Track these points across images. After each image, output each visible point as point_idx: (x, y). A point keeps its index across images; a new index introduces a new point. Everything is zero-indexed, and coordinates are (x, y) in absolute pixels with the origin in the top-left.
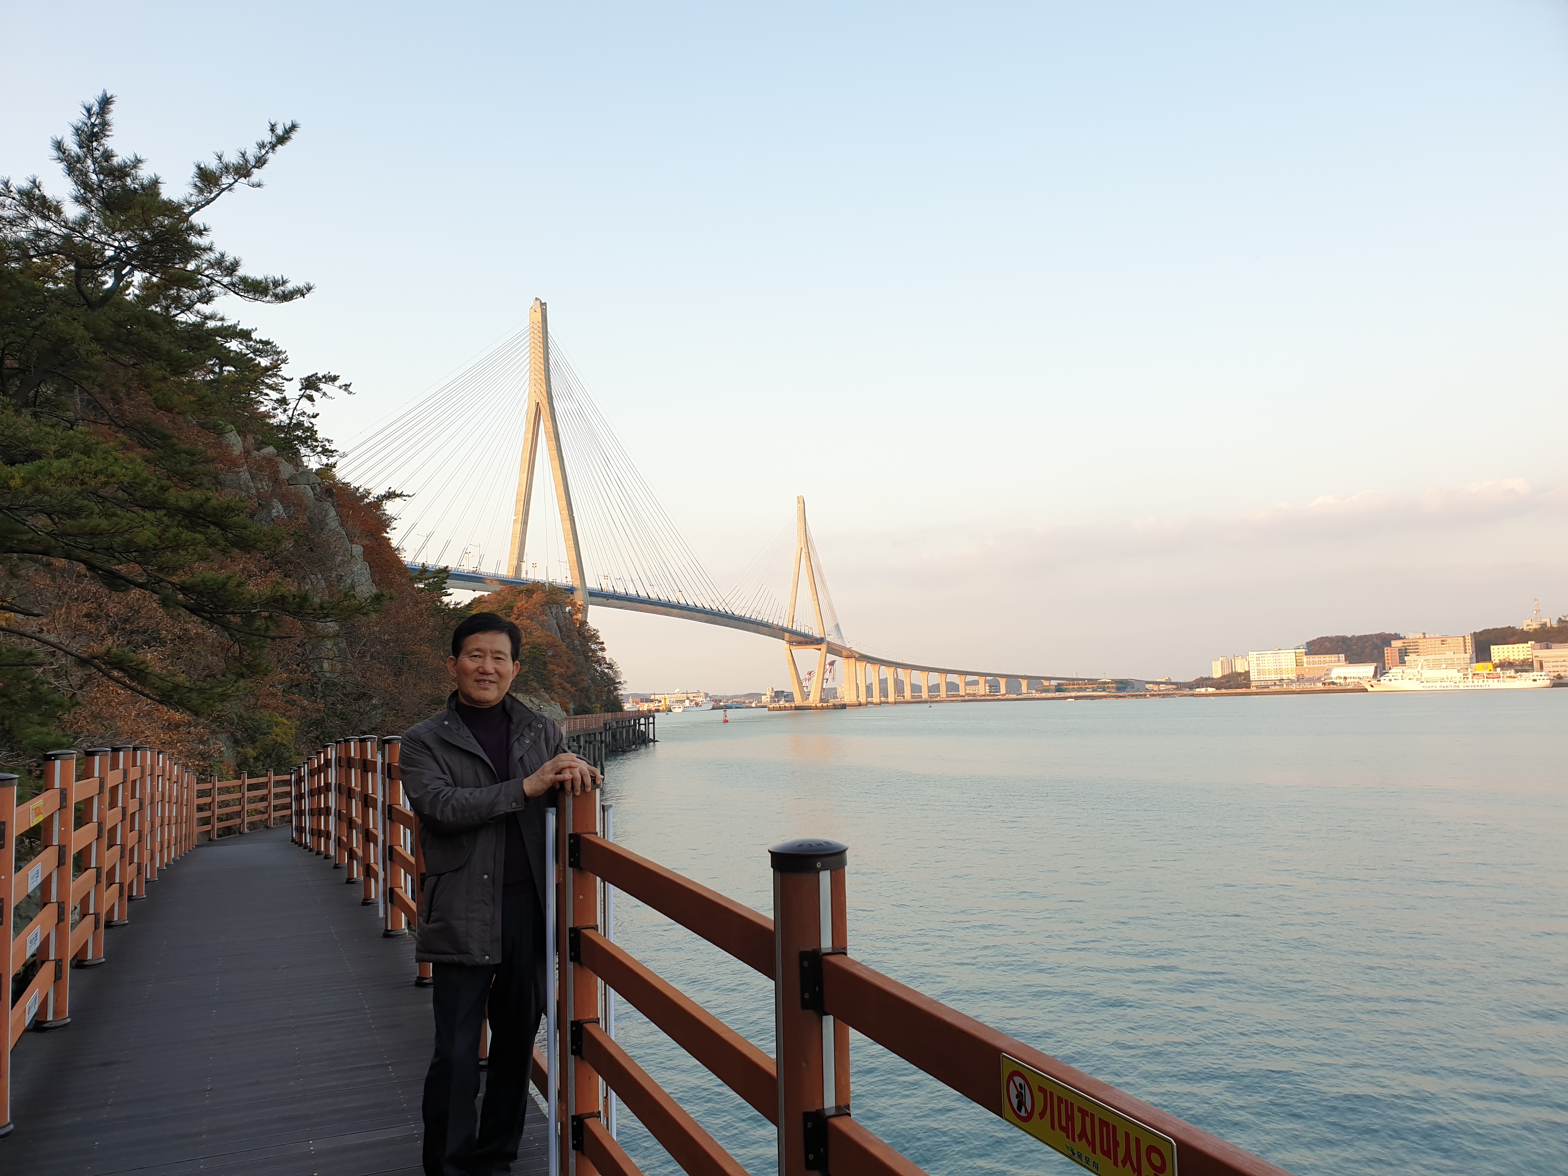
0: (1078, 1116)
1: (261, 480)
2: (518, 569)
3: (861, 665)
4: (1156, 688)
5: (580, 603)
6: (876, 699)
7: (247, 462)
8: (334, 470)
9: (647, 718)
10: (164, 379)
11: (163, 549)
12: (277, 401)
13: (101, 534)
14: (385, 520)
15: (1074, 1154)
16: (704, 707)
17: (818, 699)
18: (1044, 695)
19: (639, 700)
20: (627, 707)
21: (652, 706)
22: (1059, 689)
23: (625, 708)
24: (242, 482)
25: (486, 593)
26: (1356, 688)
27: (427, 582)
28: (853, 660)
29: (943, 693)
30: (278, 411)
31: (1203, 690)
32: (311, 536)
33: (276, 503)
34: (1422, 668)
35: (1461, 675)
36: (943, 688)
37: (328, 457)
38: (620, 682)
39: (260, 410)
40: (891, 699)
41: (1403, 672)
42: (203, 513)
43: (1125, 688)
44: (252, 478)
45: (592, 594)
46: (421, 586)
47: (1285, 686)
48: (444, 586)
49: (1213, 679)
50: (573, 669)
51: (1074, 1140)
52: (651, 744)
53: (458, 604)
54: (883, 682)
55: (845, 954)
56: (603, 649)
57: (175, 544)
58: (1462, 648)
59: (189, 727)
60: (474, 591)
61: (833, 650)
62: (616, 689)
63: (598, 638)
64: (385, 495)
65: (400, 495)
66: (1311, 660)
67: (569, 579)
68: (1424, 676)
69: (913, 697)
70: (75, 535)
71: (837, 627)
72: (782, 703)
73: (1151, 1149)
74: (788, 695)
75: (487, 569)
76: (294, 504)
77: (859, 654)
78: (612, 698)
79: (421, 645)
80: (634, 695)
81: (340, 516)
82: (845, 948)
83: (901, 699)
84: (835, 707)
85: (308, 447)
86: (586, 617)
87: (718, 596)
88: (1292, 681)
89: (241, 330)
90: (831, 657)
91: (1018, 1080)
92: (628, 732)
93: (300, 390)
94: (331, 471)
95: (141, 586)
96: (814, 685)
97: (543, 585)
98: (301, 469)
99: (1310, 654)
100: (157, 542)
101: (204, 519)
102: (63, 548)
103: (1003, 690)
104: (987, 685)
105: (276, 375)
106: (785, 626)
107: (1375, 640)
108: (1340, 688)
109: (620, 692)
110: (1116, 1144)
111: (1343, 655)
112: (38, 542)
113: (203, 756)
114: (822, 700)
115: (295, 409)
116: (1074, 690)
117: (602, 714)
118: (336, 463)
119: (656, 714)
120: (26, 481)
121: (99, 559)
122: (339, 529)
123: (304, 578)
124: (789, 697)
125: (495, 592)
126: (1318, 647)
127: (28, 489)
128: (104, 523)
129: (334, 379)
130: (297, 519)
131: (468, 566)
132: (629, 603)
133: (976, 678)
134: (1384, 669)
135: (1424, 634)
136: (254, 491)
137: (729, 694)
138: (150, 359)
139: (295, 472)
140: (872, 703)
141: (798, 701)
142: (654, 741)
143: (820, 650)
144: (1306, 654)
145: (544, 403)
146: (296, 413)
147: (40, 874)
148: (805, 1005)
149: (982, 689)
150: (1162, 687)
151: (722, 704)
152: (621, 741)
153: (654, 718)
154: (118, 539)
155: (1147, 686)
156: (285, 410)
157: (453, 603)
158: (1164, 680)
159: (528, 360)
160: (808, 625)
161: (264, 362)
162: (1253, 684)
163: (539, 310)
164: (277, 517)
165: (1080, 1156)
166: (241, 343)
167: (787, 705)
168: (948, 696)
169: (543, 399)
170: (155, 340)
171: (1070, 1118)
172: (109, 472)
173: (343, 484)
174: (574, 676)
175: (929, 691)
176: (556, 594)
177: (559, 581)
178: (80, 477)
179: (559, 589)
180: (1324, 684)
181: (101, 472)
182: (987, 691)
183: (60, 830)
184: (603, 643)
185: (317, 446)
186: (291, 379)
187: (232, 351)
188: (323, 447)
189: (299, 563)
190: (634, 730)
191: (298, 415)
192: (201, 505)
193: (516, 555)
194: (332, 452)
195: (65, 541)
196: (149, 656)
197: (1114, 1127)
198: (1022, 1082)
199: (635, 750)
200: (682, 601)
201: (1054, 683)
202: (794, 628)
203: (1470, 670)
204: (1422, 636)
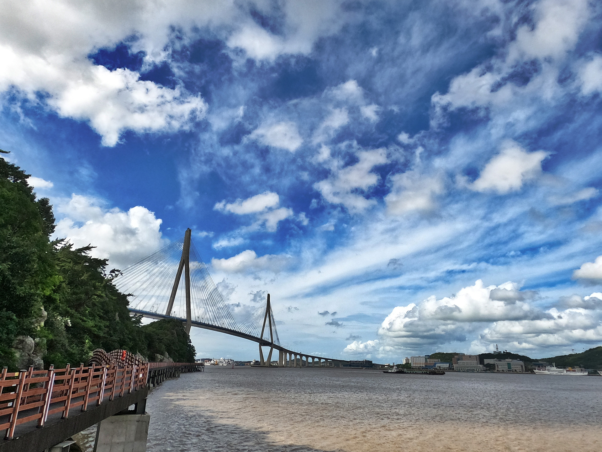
2: (169, 313)
6: (290, 365)
17: (269, 364)
45: (192, 322)
58: (475, 359)
61: (275, 347)
66: (430, 360)
67: (185, 317)
71: (278, 339)
75: (160, 312)
77: (284, 349)
99: (430, 358)
117: (187, 363)
131: (153, 311)
141: (262, 364)
143: (271, 347)
163: (189, 232)
169: (186, 258)
177: (182, 317)
193: (169, 308)
202: (262, 339)
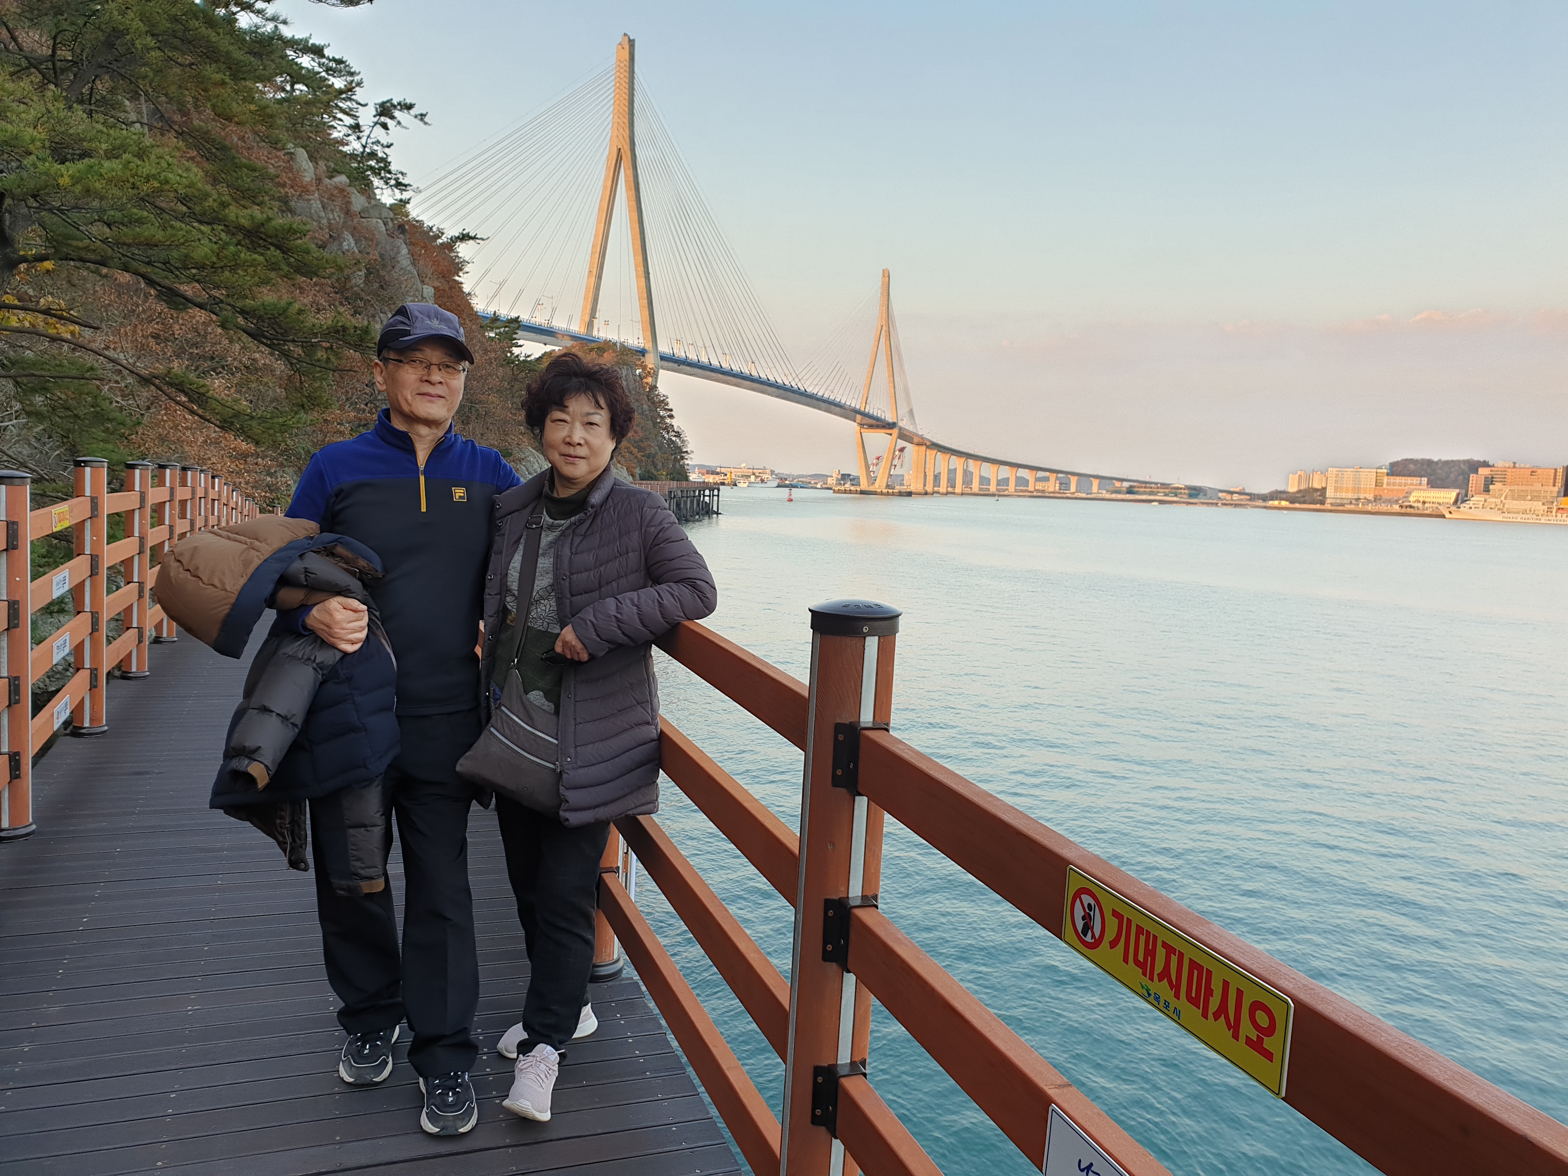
0: (1161, 953)
1: (332, 211)
2: (590, 325)
3: (931, 453)
4: (1228, 497)
5: (650, 366)
6: (943, 489)
7: (318, 189)
8: (408, 206)
9: (712, 490)
10: (223, 83)
11: (221, 268)
12: (351, 127)
13: (156, 246)
14: (458, 264)
15: (1149, 995)
16: (769, 484)
17: (884, 485)
18: (1114, 496)
19: (705, 471)
20: (693, 477)
21: (718, 479)
22: (1130, 491)
23: (691, 478)
24: (313, 211)
25: (557, 348)
26: (1434, 513)
27: (498, 331)
28: (924, 448)
29: (1012, 487)
30: (351, 138)
31: (1276, 503)
32: (382, 273)
33: (347, 235)
34: (1506, 498)
35: (1545, 508)
36: (1012, 483)
37: (402, 191)
38: (687, 452)
39: (332, 136)
40: (958, 490)
41: (1485, 501)
42: (265, 234)
43: (1198, 495)
44: (323, 207)
45: (663, 358)
46: (492, 335)
47: (1360, 505)
48: (514, 336)
49: (1288, 493)
50: (641, 435)
51: (1151, 979)
52: (715, 516)
53: (529, 356)
54: (952, 472)
55: (887, 730)
56: (671, 417)
57: (234, 263)
58: (1552, 481)
59: (257, 458)
60: (545, 344)
61: (904, 435)
62: (682, 458)
63: (667, 404)
64: (458, 237)
65: (474, 238)
66: (1392, 481)
67: (641, 340)
68: (1506, 506)
69: (980, 489)
70: (129, 245)
71: (911, 412)
72: (848, 486)
73: (1257, 1006)
74: (854, 479)
75: (559, 323)
76: (365, 238)
77: (930, 441)
78: (678, 466)
79: (489, 395)
80: (700, 467)
81: (412, 255)
82: (888, 724)
83: (968, 490)
84: (901, 494)
85: (382, 178)
86: (656, 382)
87: (792, 371)
88: (1369, 501)
89: (313, 45)
90: (901, 443)
91: (1087, 899)
92: (692, 502)
93: (375, 116)
94: (405, 207)
95: (201, 306)
96: (881, 471)
97: (615, 344)
98: (373, 202)
99: (1392, 475)
100: (214, 259)
101: (265, 240)
102: (120, 259)
103: (1073, 488)
104: (1058, 482)
105: (350, 99)
106: (858, 407)
107: (1462, 466)
108: (1417, 512)
109: (686, 462)
110: (1209, 992)
111: (1426, 479)
112: (94, 251)
113: (270, 488)
114: (888, 486)
115: (369, 137)
116: (1144, 493)
117: (668, 482)
118: (409, 199)
119: (721, 487)
120: (76, 180)
121: (157, 274)
122: (411, 268)
123: (374, 316)
124: (855, 481)
125: (566, 347)
126: (1398, 469)
127: (78, 188)
128: (160, 235)
129: (409, 107)
130: (368, 253)
131: (540, 319)
132: (700, 371)
133: (1047, 474)
134: (1466, 496)
135: (1515, 463)
136: (325, 221)
137: (796, 473)
138: (207, 61)
139: (367, 205)
140: (938, 492)
141: (864, 485)
142: (718, 513)
143: (891, 435)
144: (1388, 474)
145: (626, 148)
146: (370, 141)
147: (67, 581)
148: (836, 782)
149: (1052, 486)
150: (1235, 497)
151: (787, 482)
152: (685, 511)
153: (719, 490)
154: (175, 254)
155: (1220, 495)
156: (359, 138)
157: (523, 355)
158: (1237, 490)
159: (612, 101)
160: (880, 408)
161: (339, 83)
162: (1328, 501)
163: (627, 47)
164: (348, 251)
165: (1157, 998)
166: (313, 60)
167: (853, 488)
168: (1016, 491)
169: (624, 144)
170: (214, 39)
171: (1151, 953)
172: (162, 177)
173: (417, 221)
174: (642, 441)
175: (998, 484)
176: (627, 355)
177: (630, 342)
178: (131, 180)
179: (630, 350)
180: (1401, 507)
181: (154, 177)
182: (1057, 488)
183: (92, 539)
184: (671, 410)
185: (390, 179)
186: (366, 105)
187: (303, 68)
188: (396, 179)
189: (369, 301)
190: (698, 501)
191: (373, 143)
192: (263, 224)
193: (588, 311)
194: (406, 186)
195: (121, 250)
196: (217, 385)
197: (1209, 973)
198: (1093, 902)
199: (698, 521)
200: (755, 374)
201: (1126, 484)
202: (867, 411)
203: (1555, 503)
204: (1512, 465)
